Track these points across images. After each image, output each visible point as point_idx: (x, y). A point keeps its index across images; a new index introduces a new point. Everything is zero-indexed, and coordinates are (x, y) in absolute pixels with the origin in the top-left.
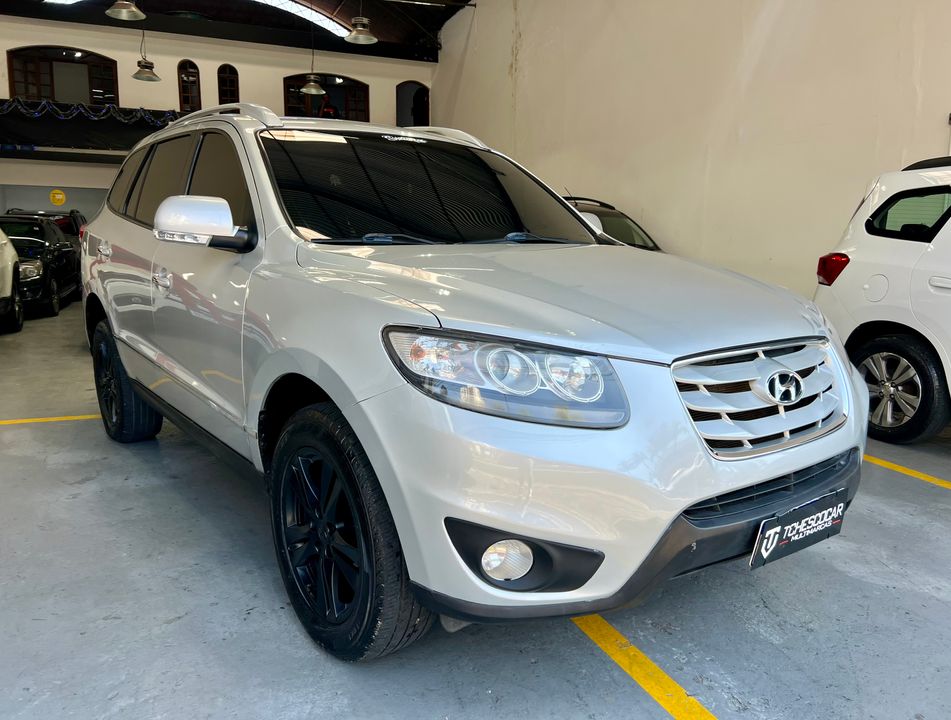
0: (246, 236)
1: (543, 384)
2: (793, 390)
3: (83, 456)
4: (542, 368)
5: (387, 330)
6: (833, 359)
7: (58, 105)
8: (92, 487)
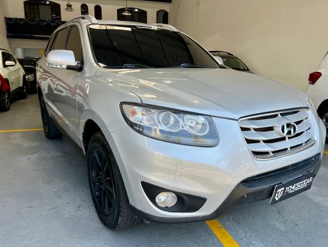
0: (80, 65)
1: (183, 127)
2: (292, 130)
3: (35, 144)
4: (183, 120)
5: (122, 103)
6: (311, 117)
7: (41, 20)
8: (36, 156)
